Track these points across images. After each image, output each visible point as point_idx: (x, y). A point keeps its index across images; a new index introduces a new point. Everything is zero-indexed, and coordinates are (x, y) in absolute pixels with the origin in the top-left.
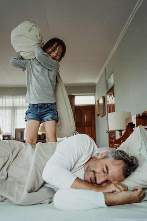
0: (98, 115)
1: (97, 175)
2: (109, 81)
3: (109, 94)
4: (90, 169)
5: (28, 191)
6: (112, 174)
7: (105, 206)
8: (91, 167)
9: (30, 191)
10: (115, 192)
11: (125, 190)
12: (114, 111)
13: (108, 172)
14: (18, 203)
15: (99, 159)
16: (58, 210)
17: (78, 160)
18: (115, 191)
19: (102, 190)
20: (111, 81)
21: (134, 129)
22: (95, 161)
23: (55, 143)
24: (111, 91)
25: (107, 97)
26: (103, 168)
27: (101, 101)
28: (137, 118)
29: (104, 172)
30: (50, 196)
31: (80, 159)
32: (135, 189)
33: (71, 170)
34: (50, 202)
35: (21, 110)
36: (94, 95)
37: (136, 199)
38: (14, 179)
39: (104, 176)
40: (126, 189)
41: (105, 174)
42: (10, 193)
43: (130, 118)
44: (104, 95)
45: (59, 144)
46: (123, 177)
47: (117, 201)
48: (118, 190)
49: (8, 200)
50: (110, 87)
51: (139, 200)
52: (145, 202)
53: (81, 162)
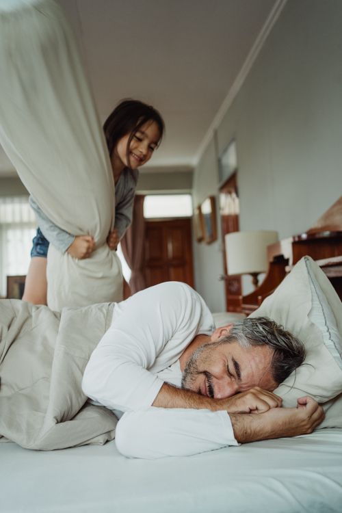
0: (200, 240)
1: (214, 381)
2: (224, 161)
3: (225, 190)
4: (197, 369)
5: (55, 418)
6: (248, 377)
7: (235, 443)
8: (198, 364)
9: (62, 419)
10: (256, 412)
11: (277, 406)
12: (236, 228)
13: (239, 375)
14: (33, 445)
15: (214, 343)
16: (127, 458)
17: (165, 345)
18: (257, 409)
19: (225, 406)
20: (231, 160)
21: (287, 269)
22: (205, 349)
23: (109, 305)
24: (230, 184)
25: (219, 198)
26: (228, 366)
27: (207, 208)
28: (295, 244)
29: (230, 375)
30: (108, 428)
31: (169, 342)
32: (301, 403)
33: (149, 369)
34: (107, 441)
35: (18, 233)
36: (190, 194)
37: (304, 426)
38: (17, 390)
39: (230, 384)
40: (280, 404)
41: (233, 379)
42: (11, 424)
43: (276, 245)
44: (214, 192)
45: (119, 307)
46: (273, 382)
47: (260, 431)
48: (262, 407)
49: (7, 439)
50: (227, 174)
51: (309, 428)
52: (324, 431)
53: (172, 349)
